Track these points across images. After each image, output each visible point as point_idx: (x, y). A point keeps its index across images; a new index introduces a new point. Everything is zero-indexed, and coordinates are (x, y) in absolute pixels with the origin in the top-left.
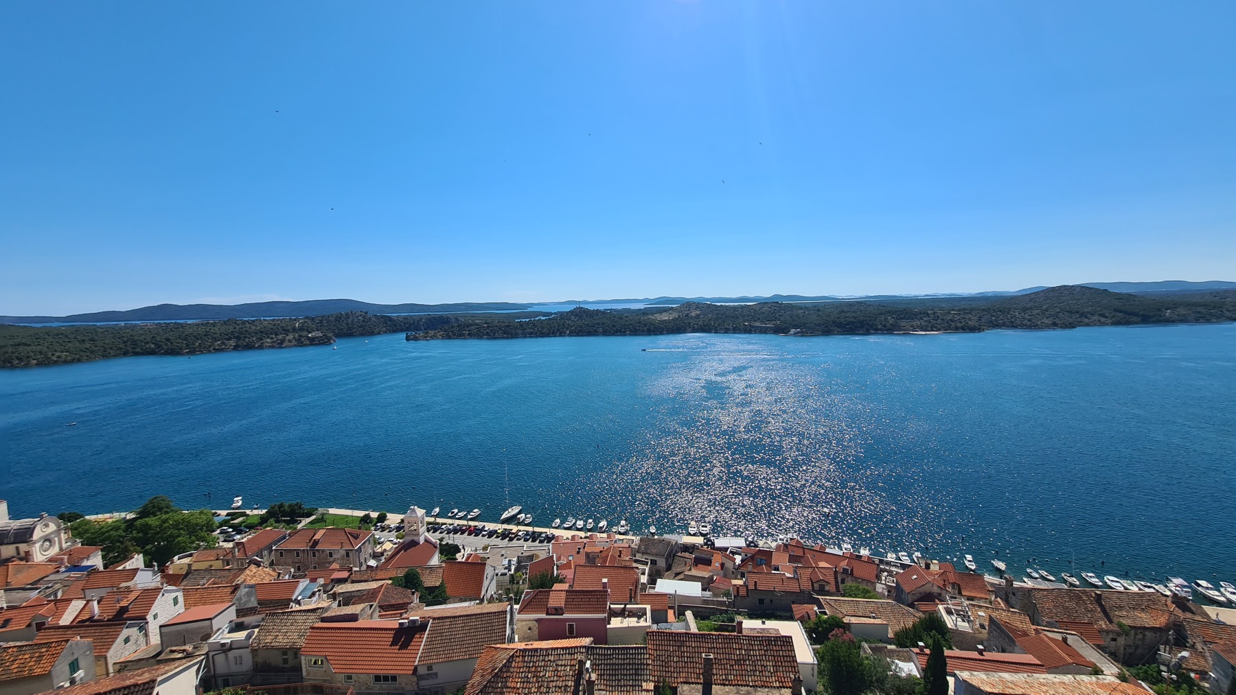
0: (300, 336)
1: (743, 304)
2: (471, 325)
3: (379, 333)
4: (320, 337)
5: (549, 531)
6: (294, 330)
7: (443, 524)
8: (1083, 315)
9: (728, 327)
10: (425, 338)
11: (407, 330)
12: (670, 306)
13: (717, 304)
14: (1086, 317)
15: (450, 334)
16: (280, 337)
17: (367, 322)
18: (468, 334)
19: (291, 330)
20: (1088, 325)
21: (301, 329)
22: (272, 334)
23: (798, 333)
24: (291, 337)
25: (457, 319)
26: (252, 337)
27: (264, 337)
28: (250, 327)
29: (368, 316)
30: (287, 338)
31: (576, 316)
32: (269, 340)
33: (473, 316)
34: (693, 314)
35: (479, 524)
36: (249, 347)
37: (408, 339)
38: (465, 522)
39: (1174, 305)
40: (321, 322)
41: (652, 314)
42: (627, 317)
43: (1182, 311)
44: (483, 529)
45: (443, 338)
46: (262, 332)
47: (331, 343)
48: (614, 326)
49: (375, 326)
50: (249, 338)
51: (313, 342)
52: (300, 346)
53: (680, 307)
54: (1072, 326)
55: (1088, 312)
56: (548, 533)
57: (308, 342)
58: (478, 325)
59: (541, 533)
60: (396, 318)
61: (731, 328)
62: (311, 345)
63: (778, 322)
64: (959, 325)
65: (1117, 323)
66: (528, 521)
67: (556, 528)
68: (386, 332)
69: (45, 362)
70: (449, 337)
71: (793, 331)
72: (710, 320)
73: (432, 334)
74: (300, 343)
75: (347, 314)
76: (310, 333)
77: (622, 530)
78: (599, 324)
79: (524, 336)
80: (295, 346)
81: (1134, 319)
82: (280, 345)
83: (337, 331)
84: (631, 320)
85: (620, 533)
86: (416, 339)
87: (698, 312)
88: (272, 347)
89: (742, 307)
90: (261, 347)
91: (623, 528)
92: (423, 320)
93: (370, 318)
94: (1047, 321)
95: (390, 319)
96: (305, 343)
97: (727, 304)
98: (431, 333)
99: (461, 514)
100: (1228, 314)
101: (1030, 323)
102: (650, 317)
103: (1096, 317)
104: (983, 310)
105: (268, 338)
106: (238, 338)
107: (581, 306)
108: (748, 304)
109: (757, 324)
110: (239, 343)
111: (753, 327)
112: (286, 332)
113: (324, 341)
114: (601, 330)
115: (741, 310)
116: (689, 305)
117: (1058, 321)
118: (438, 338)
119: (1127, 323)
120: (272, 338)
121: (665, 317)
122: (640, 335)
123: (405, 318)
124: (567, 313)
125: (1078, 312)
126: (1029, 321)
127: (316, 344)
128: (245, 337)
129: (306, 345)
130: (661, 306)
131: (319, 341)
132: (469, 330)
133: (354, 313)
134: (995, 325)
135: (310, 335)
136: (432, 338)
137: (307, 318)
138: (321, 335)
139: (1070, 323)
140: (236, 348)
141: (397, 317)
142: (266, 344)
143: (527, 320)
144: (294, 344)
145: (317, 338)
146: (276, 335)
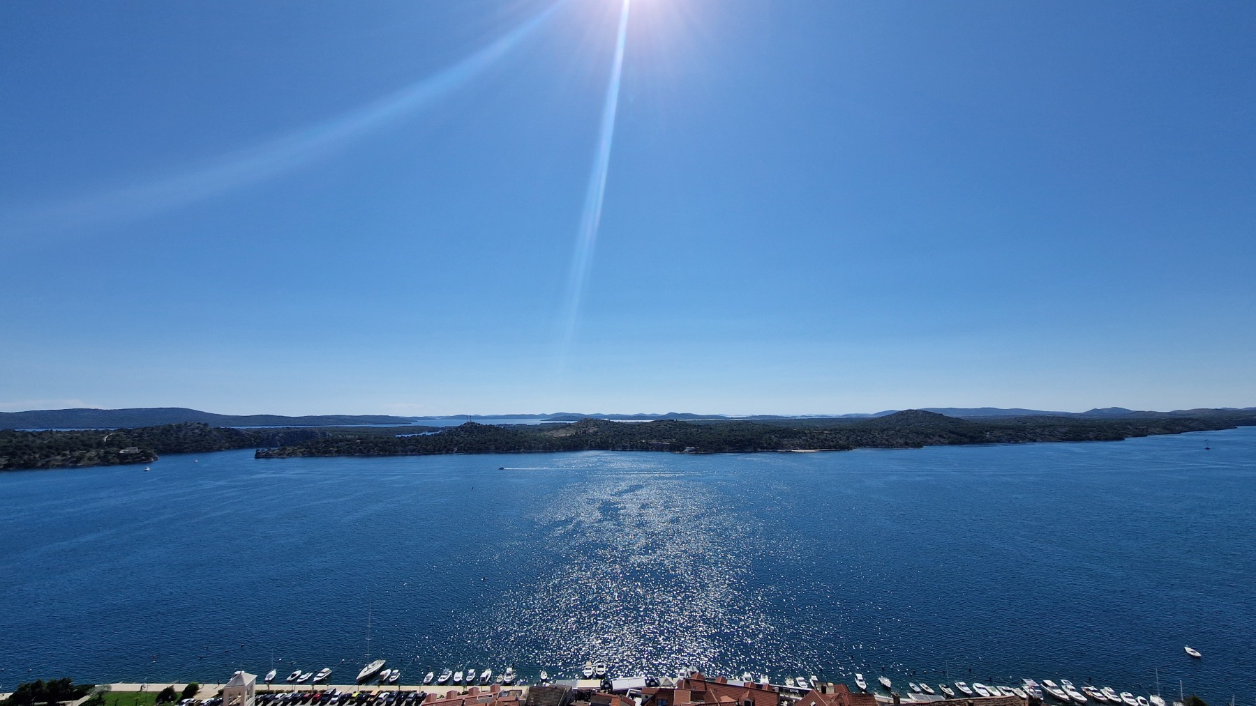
0: (106, 453)
1: (640, 421)
2: (341, 441)
3: (219, 450)
4: (136, 454)
5: (419, 689)
6: (100, 444)
7: (278, 692)
8: (927, 436)
9: (625, 444)
10: (280, 455)
11: (258, 445)
12: (568, 422)
13: (615, 421)
14: (929, 438)
15: (314, 450)
16: (77, 453)
17: (205, 436)
18: (336, 452)
19: (94, 445)
20: (931, 444)
21: (110, 444)
22: (66, 450)
23: (693, 450)
24: (93, 453)
25: (324, 434)
26: (35, 453)
27: (53, 454)
28: (34, 441)
29: (208, 429)
30: (88, 455)
31: (466, 431)
32: (59, 458)
33: (343, 430)
34: (591, 431)
35: (328, 688)
36: (28, 466)
37: (258, 456)
38: (309, 687)
39: (992, 428)
40: (140, 435)
41: (549, 430)
42: (522, 433)
43: (997, 433)
44: (333, 694)
45: (304, 455)
46: (50, 447)
47: (151, 462)
48: (507, 443)
49: (215, 441)
50: (30, 455)
51: (124, 460)
52: (104, 465)
53: (578, 424)
54: (919, 445)
55: (930, 434)
56: (418, 692)
57: (118, 461)
58: (350, 440)
59: (409, 692)
60: (245, 432)
61: (629, 445)
62: (122, 463)
63: (674, 440)
64: (832, 444)
65: (952, 443)
66: (394, 678)
67: (428, 684)
68: (228, 448)
70: (311, 455)
71: (688, 449)
72: (607, 437)
73: (291, 451)
74: (105, 461)
75: (179, 427)
76: (122, 448)
77: (507, 679)
78: (491, 440)
79: (405, 453)
80: (98, 465)
81: (965, 440)
82: (75, 463)
83: (161, 447)
84: (526, 437)
85: (505, 684)
86: (268, 456)
87: (596, 429)
88: (63, 467)
89: (639, 425)
90: (45, 467)
91: (510, 677)
92: (280, 435)
93: (210, 431)
94: (900, 441)
95: (237, 432)
96: (112, 461)
97: (624, 421)
98: (289, 449)
99: (304, 677)
100: (1029, 436)
101: (887, 443)
102: (546, 433)
103: (937, 438)
104: (850, 430)
105: (58, 455)
106: (13, 455)
107: (473, 421)
108: (645, 421)
109: (654, 442)
110: (13, 461)
111: (650, 444)
112: (87, 446)
113: (143, 459)
114: (493, 447)
115: (638, 427)
116: (586, 421)
117: (909, 441)
118: (297, 456)
119: (960, 443)
120: (64, 455)
121: (562, 434)
122: (535, 452)
123: (258, 432)
124: (456, 428)
125: (923, 433)
126: (887, 440)
127: (129, 463)
128: (24, 453)
129: (113, 464)
130: (560, 422)
131: (134, 459)
132: (338, 447)
133: (188, 424)
134: (860, 445)
135: (122, 452)
136: (290, 455)
137: (121, 430)
138: (137, 451)
139: (918, 443)
141: (246, 430)
142: (53, 463)
143: (410, 436)
144: (96, 462)
145: (131, 455)
146: (72, 450)
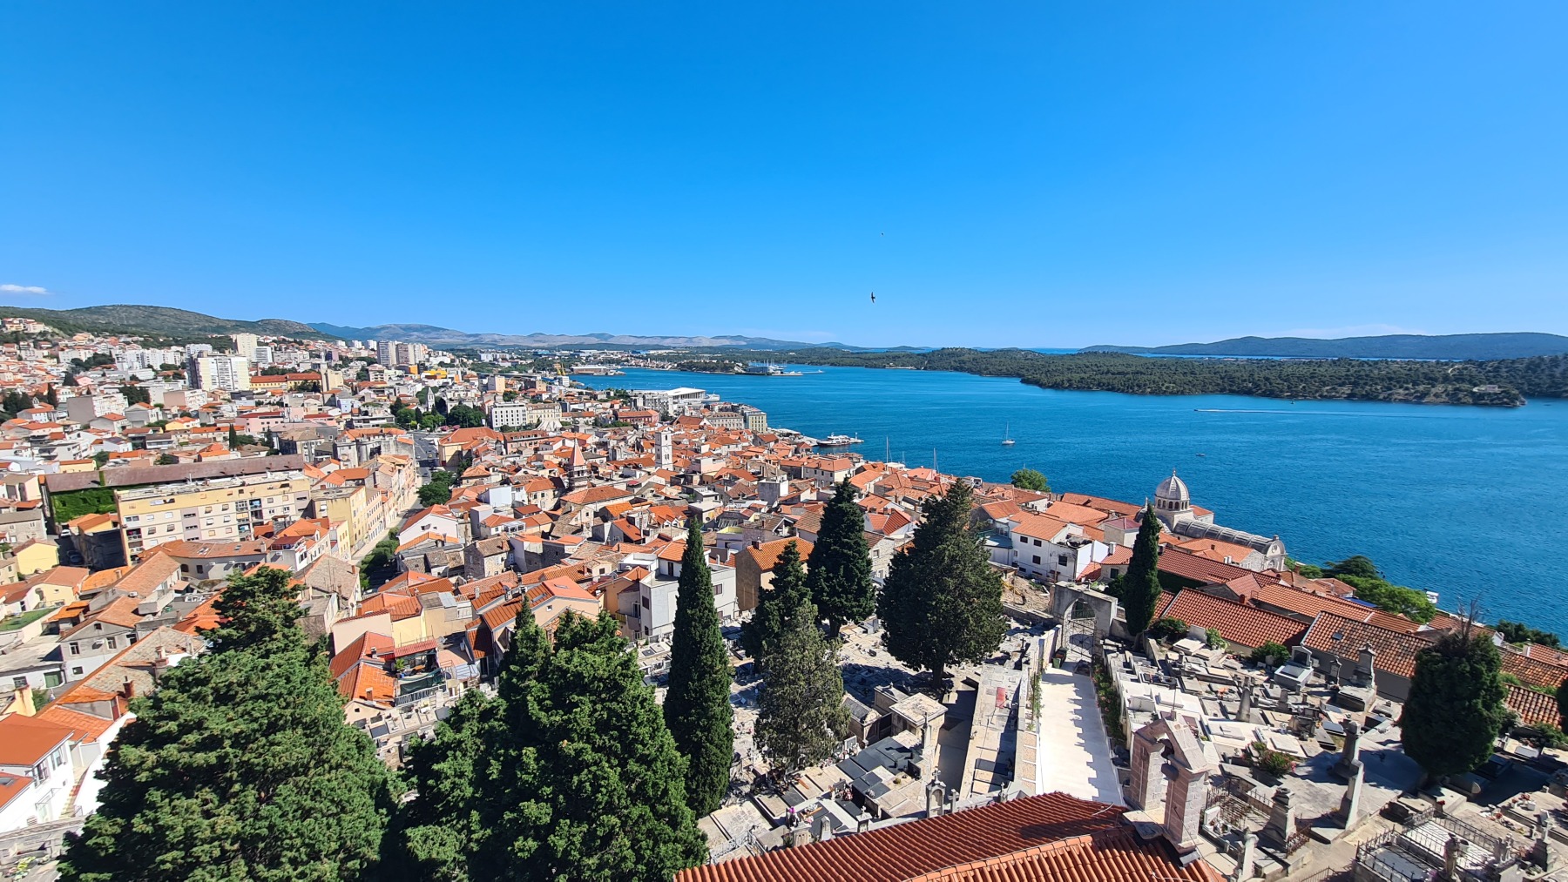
0: (1456, 389)
4: (1495, 394)
6: (1446, 379)
16: (1421, 388)
19: (1441, 379)
21: (1459, 378)
22: (1407, 383)
24: (1439, 388)
26: (1376, 384)
27: (1395, 386)
30: (1434, 390)
32: (1401, 391)
36: (1369, 398)
40: (1497, 369)
46: (1390, 379)
47: (1515, 406)
50: (1371, 386)
51: (1479, 401)
52: (1453, 404)
57: (1470, 400)
62: (1475, 404)
69: (1157, 392)
74: (1454, 400)
75: (1555, 361)
76: (1475, 385)
80: (1445, 403)
82: (1420, 399)
83: (1533, 388)
88: (1406, 401)
90: (1387, 400)
96: (1464, 401)
105: (1401, 387)
106: (1355, 384)
110: (1356, 391)
112: (1432, 381)
113: (1504, 401)
120: (1407, 389)
127: (1485, 405)
128: (1366, 384)
129: (1464, 405)
131: (1492, 400)
135: (1475, 390)
137: (1471, 362)
138: (1497, 390)
140: (1350, 397)
142: (1396, 396)
144: (1443, 400)
145: (1489, 394)
146: (1415, 384)
